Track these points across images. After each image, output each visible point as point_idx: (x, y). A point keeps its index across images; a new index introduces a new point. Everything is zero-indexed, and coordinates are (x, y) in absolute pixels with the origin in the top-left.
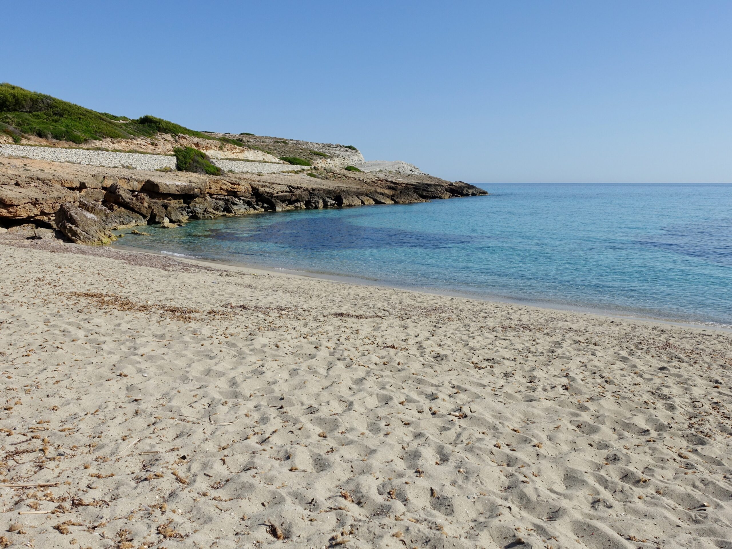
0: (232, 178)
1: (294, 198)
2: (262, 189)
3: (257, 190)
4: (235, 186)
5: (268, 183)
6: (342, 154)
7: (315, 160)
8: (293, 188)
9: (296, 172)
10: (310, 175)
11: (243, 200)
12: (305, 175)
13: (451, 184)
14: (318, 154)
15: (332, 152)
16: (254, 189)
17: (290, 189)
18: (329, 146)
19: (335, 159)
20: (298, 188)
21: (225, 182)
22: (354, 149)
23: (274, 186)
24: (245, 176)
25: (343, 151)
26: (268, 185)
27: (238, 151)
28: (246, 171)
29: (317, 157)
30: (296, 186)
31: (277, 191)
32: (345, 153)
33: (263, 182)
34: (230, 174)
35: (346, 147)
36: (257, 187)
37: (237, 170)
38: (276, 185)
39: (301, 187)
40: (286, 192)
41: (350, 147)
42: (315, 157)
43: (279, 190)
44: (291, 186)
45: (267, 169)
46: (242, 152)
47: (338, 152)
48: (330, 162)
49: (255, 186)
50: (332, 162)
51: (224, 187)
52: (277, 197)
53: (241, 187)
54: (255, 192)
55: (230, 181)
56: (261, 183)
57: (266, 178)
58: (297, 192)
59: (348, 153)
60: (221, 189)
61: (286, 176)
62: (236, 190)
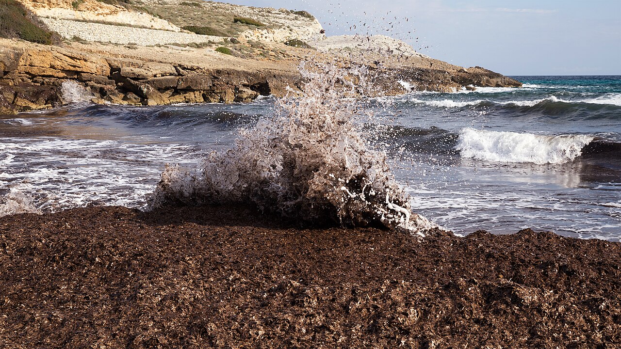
0: (76, 49)
1: (182, 85)
2: (126, 69)
3: (119, 70)
4: (78, 63)
5: (141, 59)
6: (288, 23)
7: (242, 31)
8: (184, 68)
9: (198, 46)
10: (220, 50)
11: (92, 87)
12: (213, 50)
13: (461, 71)
14: (248, 23)
15: (271, 20)
16: (113, 69)
17: (177, 70)
18: (269, 12)
19: (276, 31)
20: (192, 69)
21: (58, 55)
22: (309, 16)
23: (150, 64)
24: (101, 48)
25: (291, 20)
26: (140, 62)
27: (108, 11)
28: (106, 41)
29: (247, 27)
30: (189, 65)
31: (154, 72)
32: (293, 22)
33: (131, 57)
34: (75, 44)
35: (296, 13)
36: (120, 66)
37: (90, 38)
38: (154, 63)
39: (198, 68)
40: (171, 74)
41: (302, 13)
42: (244, 27)
43: (158, 72)
44: (180, 66)
45: (147, 39)
46: (115, 12)
47: (283, 21)
48: (267, 35)
49: (116, 64)
50: (271, 35)
51: (58, 63)
52: (152, 83)
53: (88, 64)
54: (115, 73)
55: (69, 54)
56: (126, 60)
57: (141, 51)
58: (189, 75)
59: (298, 22)
60: (52, 67)
61: (176, 50)
62: (78, 69)
